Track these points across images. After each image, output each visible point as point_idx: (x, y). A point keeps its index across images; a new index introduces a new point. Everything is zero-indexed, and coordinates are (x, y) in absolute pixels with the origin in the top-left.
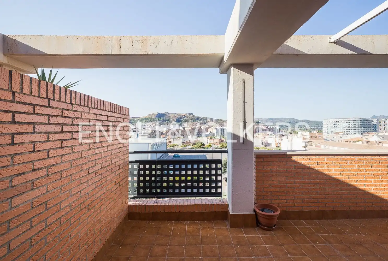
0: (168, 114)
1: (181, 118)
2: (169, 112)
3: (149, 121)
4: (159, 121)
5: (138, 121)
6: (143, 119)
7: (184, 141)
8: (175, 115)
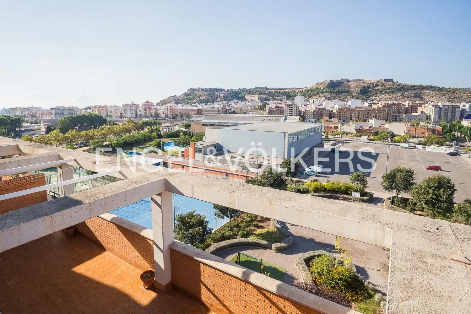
0: (347, 81)
1: (369, 87)
2: (349, 79)
3: (316, 93)
4: (333, 93)
5: (299, 95)
6: (307, 91)
7: (361, 127)
8: (360, 83)
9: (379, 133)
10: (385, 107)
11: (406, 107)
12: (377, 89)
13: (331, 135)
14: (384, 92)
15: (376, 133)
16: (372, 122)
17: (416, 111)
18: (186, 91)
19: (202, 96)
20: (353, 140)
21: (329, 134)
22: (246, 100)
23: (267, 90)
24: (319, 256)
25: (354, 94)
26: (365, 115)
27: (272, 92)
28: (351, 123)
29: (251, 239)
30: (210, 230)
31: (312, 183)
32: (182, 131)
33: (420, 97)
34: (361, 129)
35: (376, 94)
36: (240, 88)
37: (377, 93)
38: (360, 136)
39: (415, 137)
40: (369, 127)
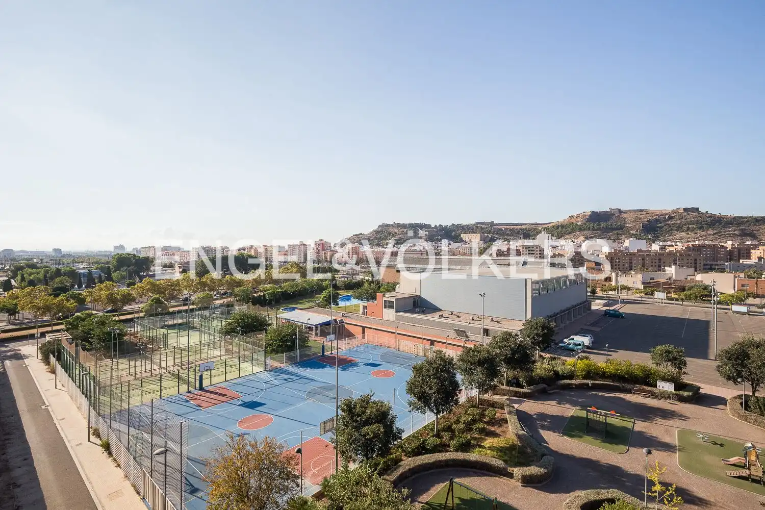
0: (620, 211)
1: (657, 221)
2: (623, 208)
3: (569, 230)
4: (596, 230)
5: (543, 232)
6: (555, 227)
7: (651, 279)
8: (642, 215)
9: (686, 288)
10: (690, 250)
11: (728, 249)
12: (672, 224)
13: (601, 290)
14: (685, 228)
15: (683, 289)
16: (671, 271)
17: (749, 257)
18: (376, 228)
19: (399, 234)
20: (640, 299)
21: (598, 290)
22: (462, 241)
23: (495, 227)
24: (611, 501)
25: (632, 232)
26: (655, 262)
27: (501, 230)
28: (633, 273)
29: (473, 456)
30: (400, 431)
31: (579, 361)
32: (367, 281)
33: (753, 236)
34: (652, 282)
35: (670, 231)
36: (453, 224)
37: (672, 229)
38: (653, 294)
39: (756, 296)
40: (667, 280)
